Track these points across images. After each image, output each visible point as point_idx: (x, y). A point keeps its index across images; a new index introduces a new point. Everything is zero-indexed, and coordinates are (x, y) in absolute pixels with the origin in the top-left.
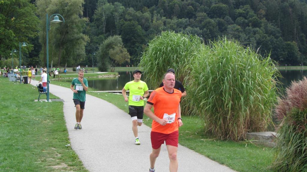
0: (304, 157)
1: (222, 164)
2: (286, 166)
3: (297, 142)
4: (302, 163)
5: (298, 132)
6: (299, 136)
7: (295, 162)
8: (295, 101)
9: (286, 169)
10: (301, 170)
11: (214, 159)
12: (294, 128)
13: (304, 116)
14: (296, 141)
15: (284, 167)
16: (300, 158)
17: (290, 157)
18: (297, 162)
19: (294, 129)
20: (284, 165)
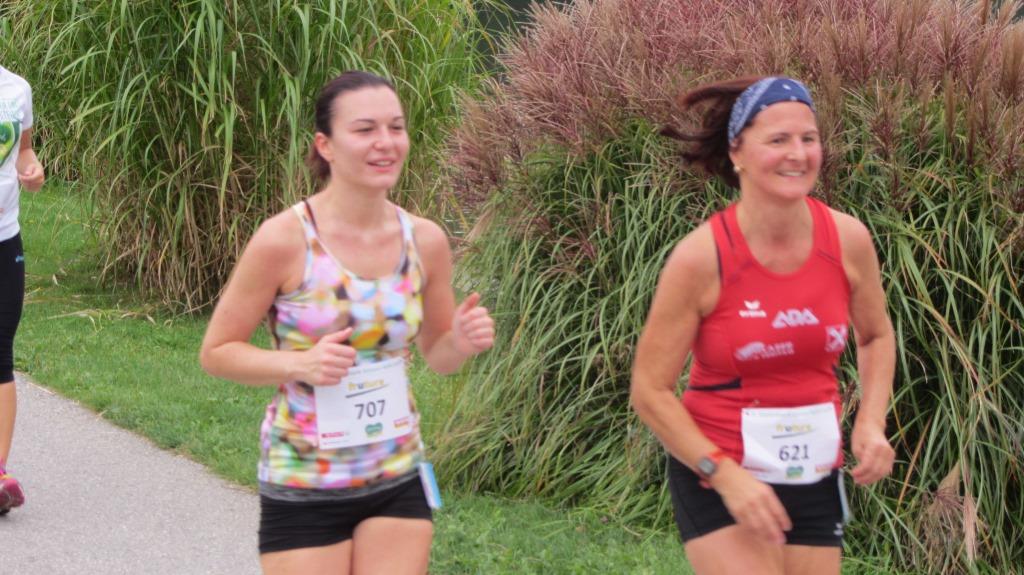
0: (591, 406)
1: (172, 445)
2: (500, 455)
3: (557, 325)
4: (585, 435)
5: (564, 275)
6: (567, 292)
7: (545, 433)
8: (543, 110)
9: (501, 470)
10: (574, 471)
11: (127, 423)
12: (539, 252)
13: (589, 188)
14: (551, 324)
15: (489, 460)
16: (571, 408)
17: (522, 406)
18: (557, 434)
19: (543, 254)
20: (490, 447)
